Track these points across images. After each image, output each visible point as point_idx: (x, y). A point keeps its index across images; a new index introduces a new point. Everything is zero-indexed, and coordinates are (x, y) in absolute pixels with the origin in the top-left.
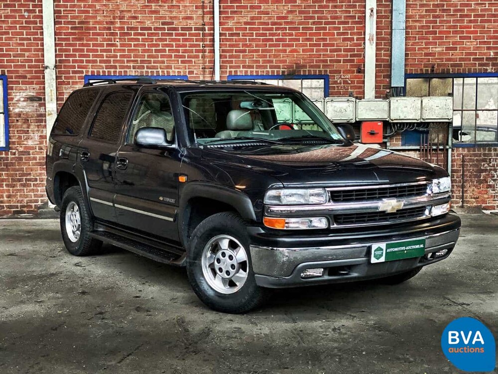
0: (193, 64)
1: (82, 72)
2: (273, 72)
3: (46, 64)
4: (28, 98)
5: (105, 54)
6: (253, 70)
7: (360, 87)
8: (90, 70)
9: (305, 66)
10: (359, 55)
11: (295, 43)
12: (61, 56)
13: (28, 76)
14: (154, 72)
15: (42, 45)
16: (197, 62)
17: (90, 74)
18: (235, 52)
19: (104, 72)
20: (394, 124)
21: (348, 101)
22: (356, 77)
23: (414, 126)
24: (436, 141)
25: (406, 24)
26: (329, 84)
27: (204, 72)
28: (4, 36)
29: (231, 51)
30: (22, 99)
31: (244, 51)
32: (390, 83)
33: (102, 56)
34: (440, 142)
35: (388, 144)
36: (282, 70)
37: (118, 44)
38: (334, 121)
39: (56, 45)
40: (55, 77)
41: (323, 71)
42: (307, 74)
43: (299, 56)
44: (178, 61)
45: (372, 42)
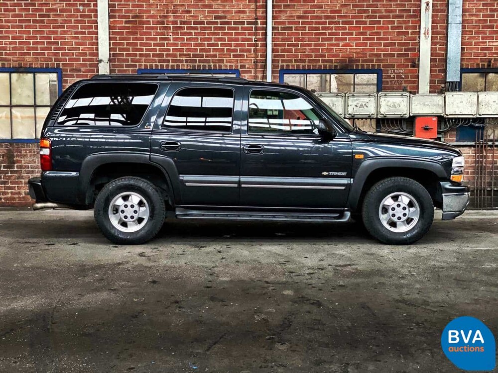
0: (245, 58)
1: (135, 66)
2: (325, 66)
3: (100, 57)
5: (158, 48)
6: (305, 64)
7: (414, 82)
8: (143, 64)
9: (358, 61)
10: (414, 50)
11: (348, 37)
12: (115, 49)
13: (83, 69)
14: (206, 65)
15: (97, 39)
16: (249, 56)
17: (143, 68)
18: (288, 46)
19: (156, 66)
20: (449, 119)
21: (402, 95)
22: (410, 71)
23: (469, 122)
24: (492, 137)
25: (462, 18)
26: (382, 79)
27: (256, 66)
28: (59, 30)
29: (284, 45)
31: (297, 45)
32: (446, 78)
33: (155, 50)
34: (496, 138)
35: (442, 140)
36: (334, 64)
37: (171, 37)
38: (388, 116)
39: (110, 39)
40: (108, 71)
41: (376, 66)
42: (360, 68)
43: (352, 51)
44: (230, 55)
45: (427, 36)
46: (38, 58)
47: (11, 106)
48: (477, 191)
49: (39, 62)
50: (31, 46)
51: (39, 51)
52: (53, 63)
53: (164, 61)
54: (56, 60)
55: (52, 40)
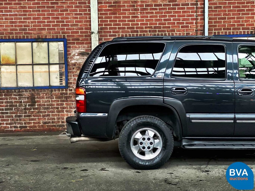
0: (189, 28)
1: (116, 36)
2: (244, 32)
3: (92, 30)
4: (80, 53)
5: (130, 23)
6: (230, 31)
8: (121, 34)
12: (102, 25)
13: (81, 38)
14: (163, 34)
15: (90, 18)
16: (192, 27)
18: (218, 19)
19: (130, 35)
27: (197, 33)
28: (65, 13)
29: (216, 19)
30: (77, 54)
33: (129, 25)
36: (250, 30)
37: (139, 16)
39: (99, 18)
40: (98, 39)
44: (179, 26)
46: (50, 32)
47: (33, 65)
49: (51, 35)
50: (46, 24)
51: (51, 27)
52: (61, 35)
53: (135, 32)
54: (63, 33)
55: (60, 20)
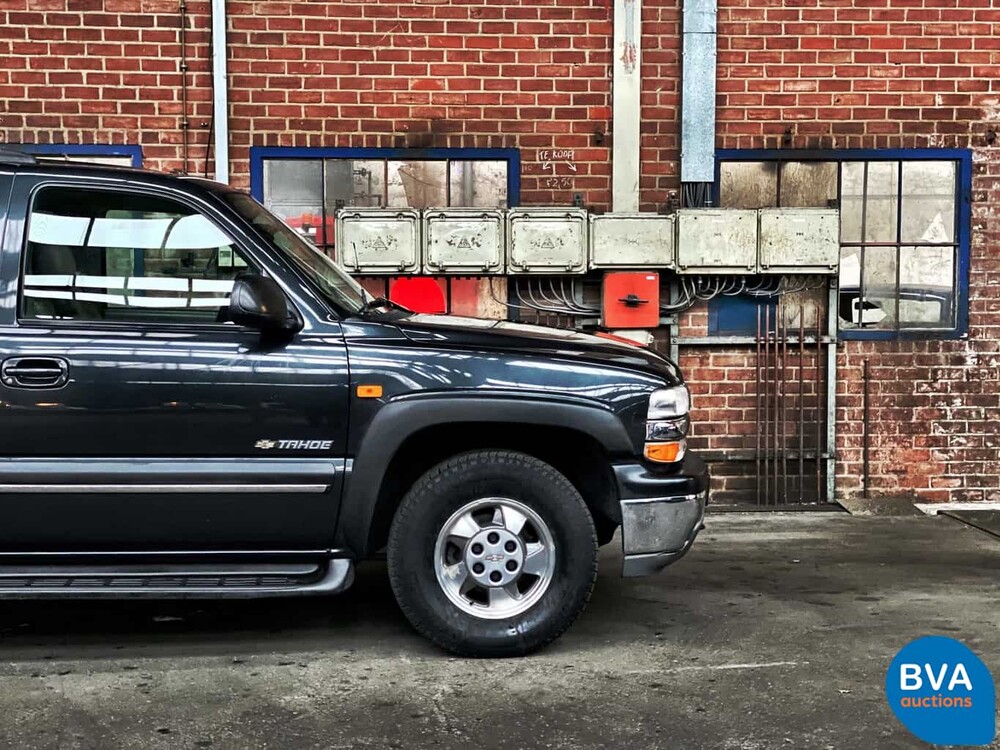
0: (157, 115)
2: (372, 139)
6: (318, 133)
7: (601, 183)
9: (457, 126)
10: (599, 100)
11: (429, 64)
14: (47, 133)
16: (166, 109)
18: (271, 85)
20: (688, 277)
21: (568, 216)
23: (739, 285)
24: (796, 324)
25: (718, 20)
26: (520, 173)
27: (187, 137)
29: (261, 82)
31: (296, 83)
32: (679, 173)
34: (806, 326)
35: (674, 331)
36: (395, 133)
38: (532, 269)
41: (504, 140)
42: (462, 146)
43: (442, 99)
44: (114, 105)
45: (631, 65)
48: (763, 461)
